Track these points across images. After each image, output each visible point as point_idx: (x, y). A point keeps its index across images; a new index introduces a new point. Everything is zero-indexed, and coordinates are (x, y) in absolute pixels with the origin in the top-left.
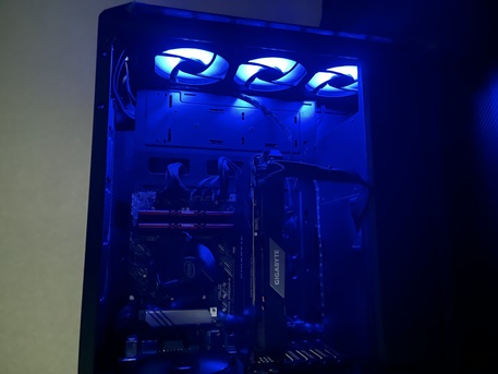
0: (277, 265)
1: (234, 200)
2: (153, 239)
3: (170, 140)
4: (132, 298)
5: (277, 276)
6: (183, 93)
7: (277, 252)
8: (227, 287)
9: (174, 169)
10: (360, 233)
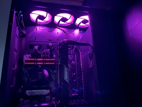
0: (66, 72)
1: (55, 57)
2: (30, 68)
3: (36, 40)
4: (22, 86)
5: (66, 76)
6: (40, 27)
7: (66, 69)
8: (53, 83)
9: (36, 47)
10: (91, 62)
